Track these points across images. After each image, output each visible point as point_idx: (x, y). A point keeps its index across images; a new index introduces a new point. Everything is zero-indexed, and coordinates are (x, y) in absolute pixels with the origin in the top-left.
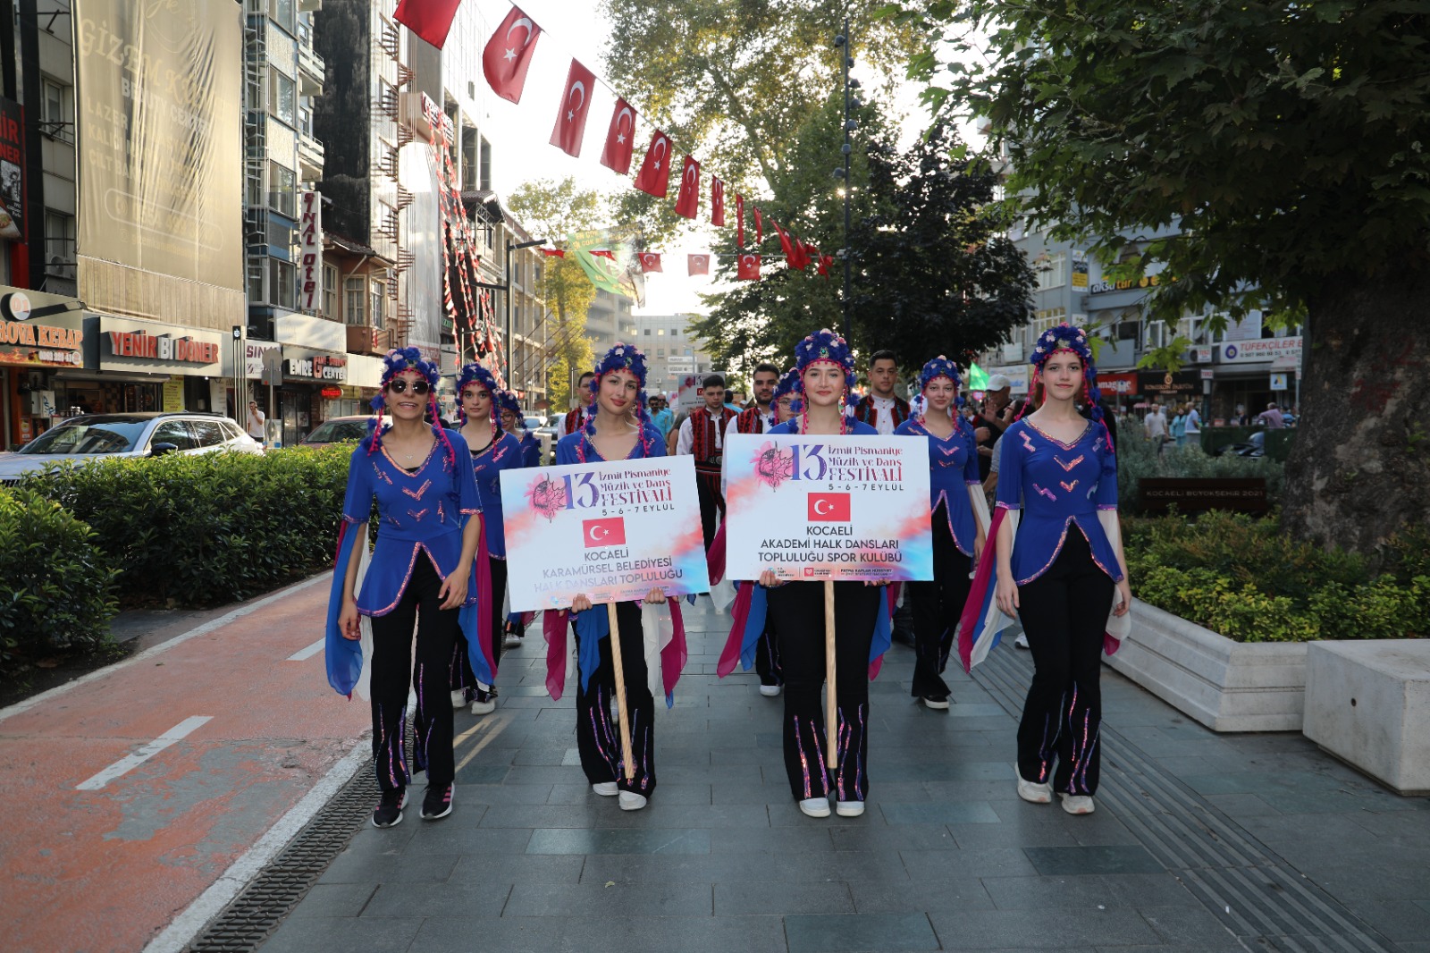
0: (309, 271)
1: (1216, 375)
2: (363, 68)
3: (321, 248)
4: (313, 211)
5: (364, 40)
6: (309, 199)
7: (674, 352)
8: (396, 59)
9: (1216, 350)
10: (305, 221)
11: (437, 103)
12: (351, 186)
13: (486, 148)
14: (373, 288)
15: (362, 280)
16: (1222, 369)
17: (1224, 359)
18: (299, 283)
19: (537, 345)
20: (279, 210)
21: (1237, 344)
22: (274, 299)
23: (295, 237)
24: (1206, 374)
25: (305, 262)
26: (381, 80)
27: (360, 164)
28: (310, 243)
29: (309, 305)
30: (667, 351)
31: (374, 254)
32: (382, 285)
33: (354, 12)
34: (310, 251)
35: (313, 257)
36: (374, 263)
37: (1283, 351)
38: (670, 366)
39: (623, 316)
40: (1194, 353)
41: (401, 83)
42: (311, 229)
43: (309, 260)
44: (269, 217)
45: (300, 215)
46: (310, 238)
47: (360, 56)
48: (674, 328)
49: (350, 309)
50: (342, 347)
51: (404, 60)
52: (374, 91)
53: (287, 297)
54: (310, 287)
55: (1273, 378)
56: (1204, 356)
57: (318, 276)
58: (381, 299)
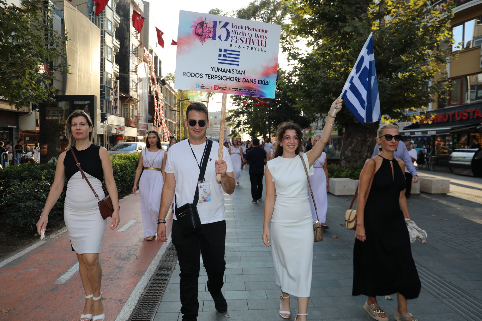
0: (116, 103)
2: (128, 42)
3: (119, 96)
4: (117, 86)
5: (128, 33)
6: (116, 82)
7: (215, 124)
8: (137, 38)
10: (115, 88)
11: (147, 49)
12: (124, 76)
13: (160, 62)
14: (131, 107)
15: (128, 104)
18: (113, 106)
19: (174, 122)
20: (108, 86)
22: (106, 111)
23: (112, 93)
25: (115, 100)
26: (133, 45)
27: (127, 70)
28: (116, 95)
29: (116, 113)
30: (213, 123)
31: (131, 97)
32: (133, 106)
33: (125, 25)
34: (116, 97)
35: (117, 99)
36: (131, 99)
38: (214, 128)
41: (138, 46)
42: (117, 91)
43: (116, 100)
44: (106, 88)
45: (113, 87)
46: (116, 93)
47: (127, 38)
48: (216, 116)
49: (124, 113)
50: (124, 124)
51: (139, 39)
52: (131, 48)
53: (109, 111)
54: (116, 108)
57: (118, 104)
58: (133, 110)
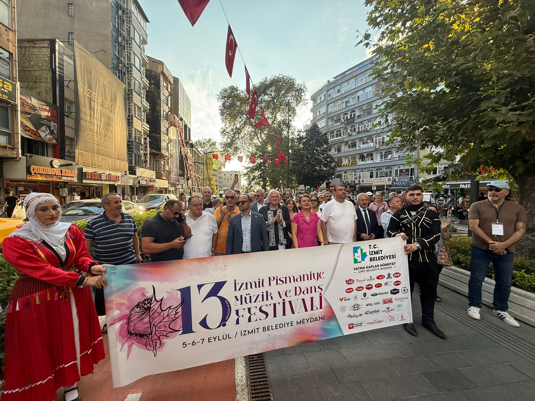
0: (145, 157)
1: (359, 186)
2: (159, 107)
3: (149, 152)
4: (146, 142)
5: (159, 100)
6: (145, 139)
8: (168, 105)
9: (359, 181)
10: (144, 144)
11: (178, 118)
12: (156, 137)
13: (189, 130)
14: (162, 163)
15: (159, 160)
16: (361, 185)
17: (361, 183)
18: (143, 160)
20: (137, 141)
21: (364, 179)
22: (136, 164)
23: (142, 148)
24: (357, 186)
25: (144, 155)
26: (164, 110)
27: (158, 131)
28: (145, 150)
29: (145, 166)
30: (229, 179)
31: (163, 154)
32: (164, 162)
33: (156, 92)
34: (146, 152)
35: (147, 154)
36: (162, 156)
37: (375, 181)
39: (220, 171)
40: (354, 181)
41: (169, 112)
42: (146, 147)
43: (145, 155)
44: (134, 143)
45: (143, 143)
46: (146, 149)
47: (158, 104)
49: (156, 168)
50: (154, 177)
51: (169, 106)
52: (162, 113)
53: (139, 164)
54: (146, 162)
55: (373, 187)
56: (357, 182)
57: (148, 159)
58: (164, 165)
